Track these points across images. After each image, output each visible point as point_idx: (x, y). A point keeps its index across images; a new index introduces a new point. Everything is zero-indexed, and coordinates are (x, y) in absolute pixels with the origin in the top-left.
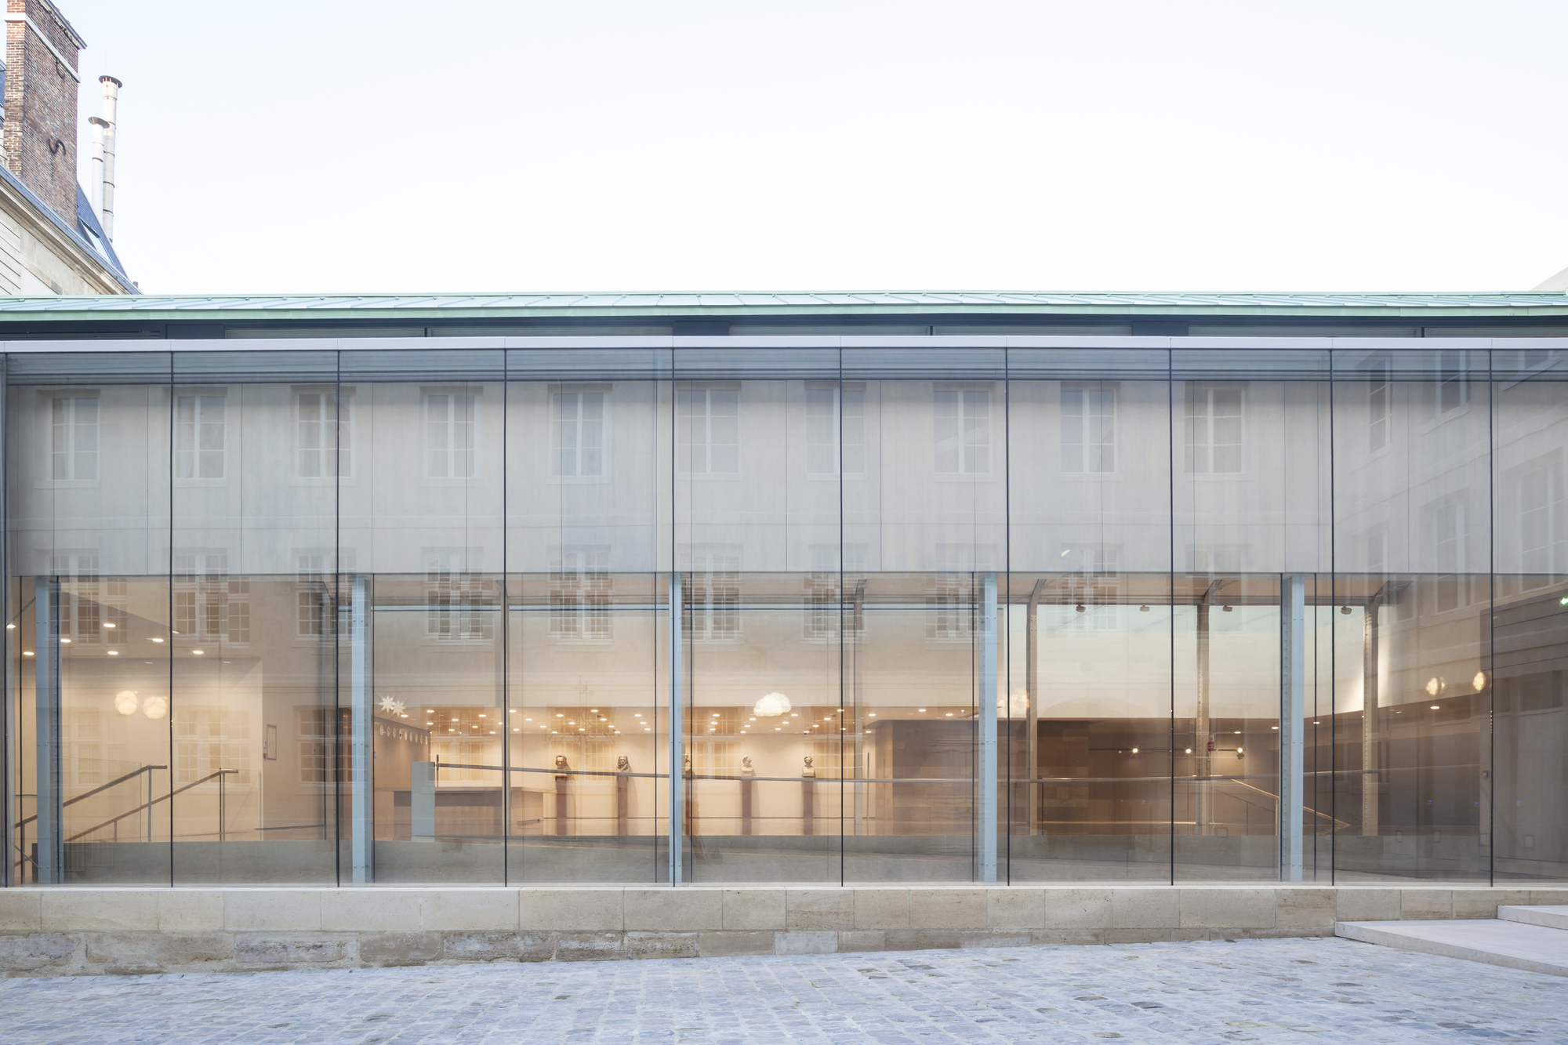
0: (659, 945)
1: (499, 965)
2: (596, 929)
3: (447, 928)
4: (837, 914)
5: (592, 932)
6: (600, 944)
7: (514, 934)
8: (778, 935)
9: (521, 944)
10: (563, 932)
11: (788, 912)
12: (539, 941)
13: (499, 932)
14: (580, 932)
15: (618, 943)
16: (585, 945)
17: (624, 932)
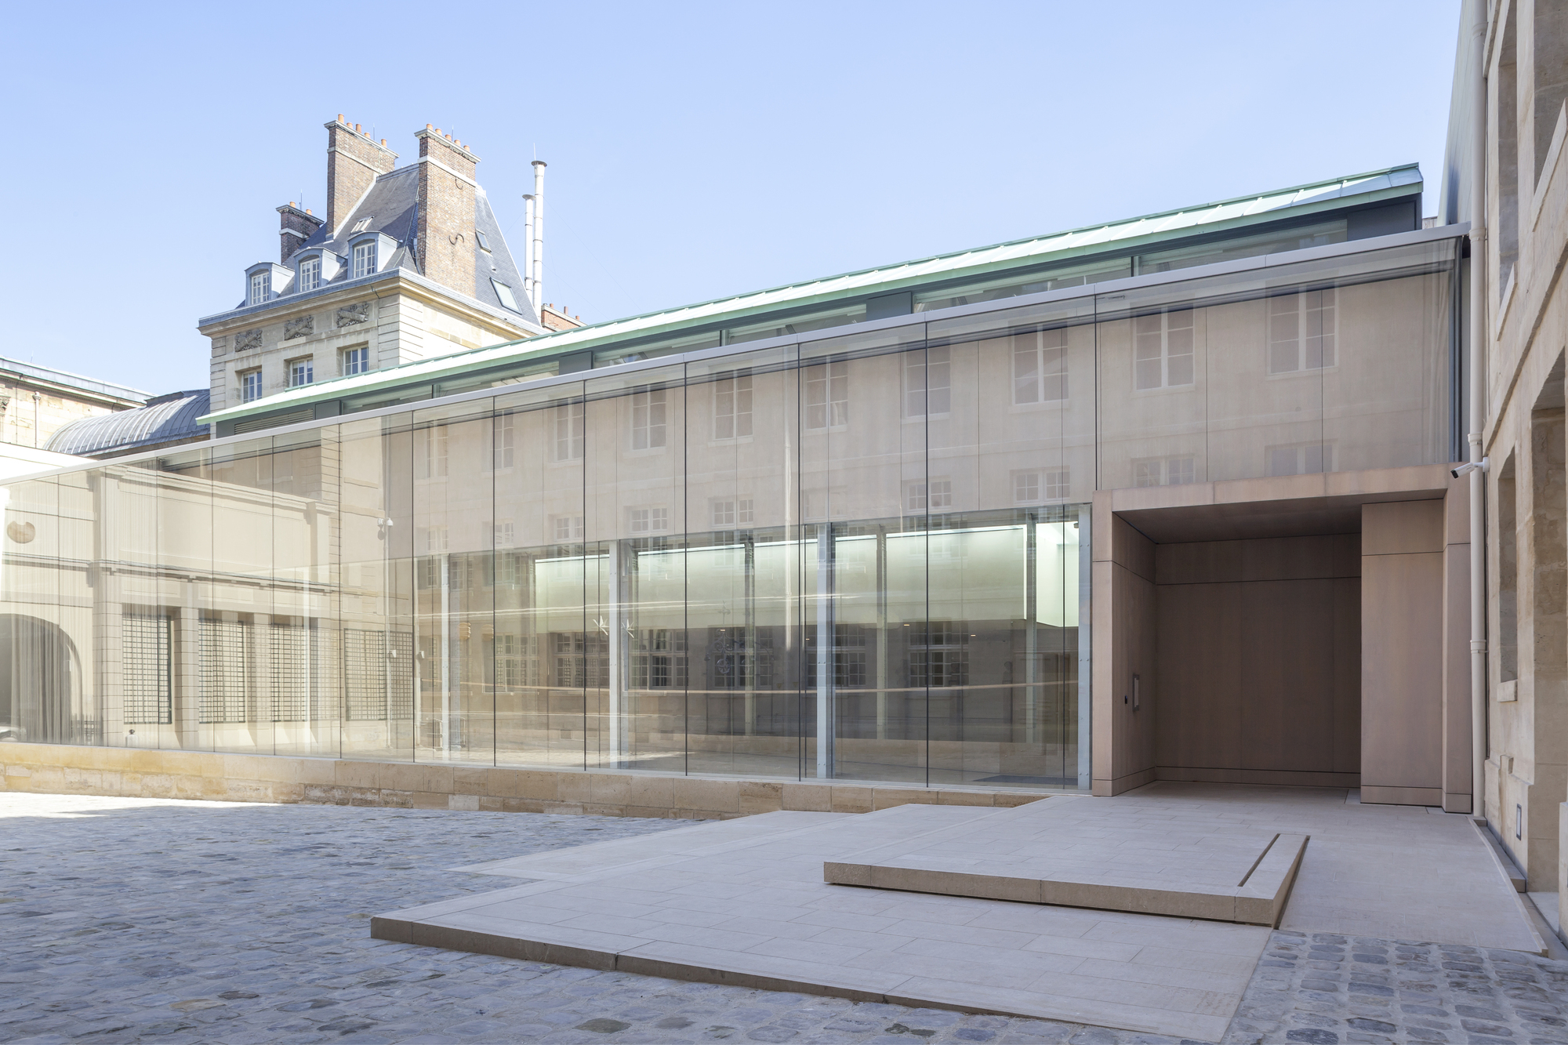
0: (395, 799)
1: (327, 806)
2: (367, 787)
3: (307, 783)
4: (479, 784)
5: (366, 788)
6: (369, 796)
7: (334, 788)
8: (450, 797)
9: (337, 794)
10: (353, 787)
11: (455, 782)
12: (344, 793)
13: (327, 785)
14: (361, 788)
15: (377, 796)
16: (363, 796)
17: (380, 789)
